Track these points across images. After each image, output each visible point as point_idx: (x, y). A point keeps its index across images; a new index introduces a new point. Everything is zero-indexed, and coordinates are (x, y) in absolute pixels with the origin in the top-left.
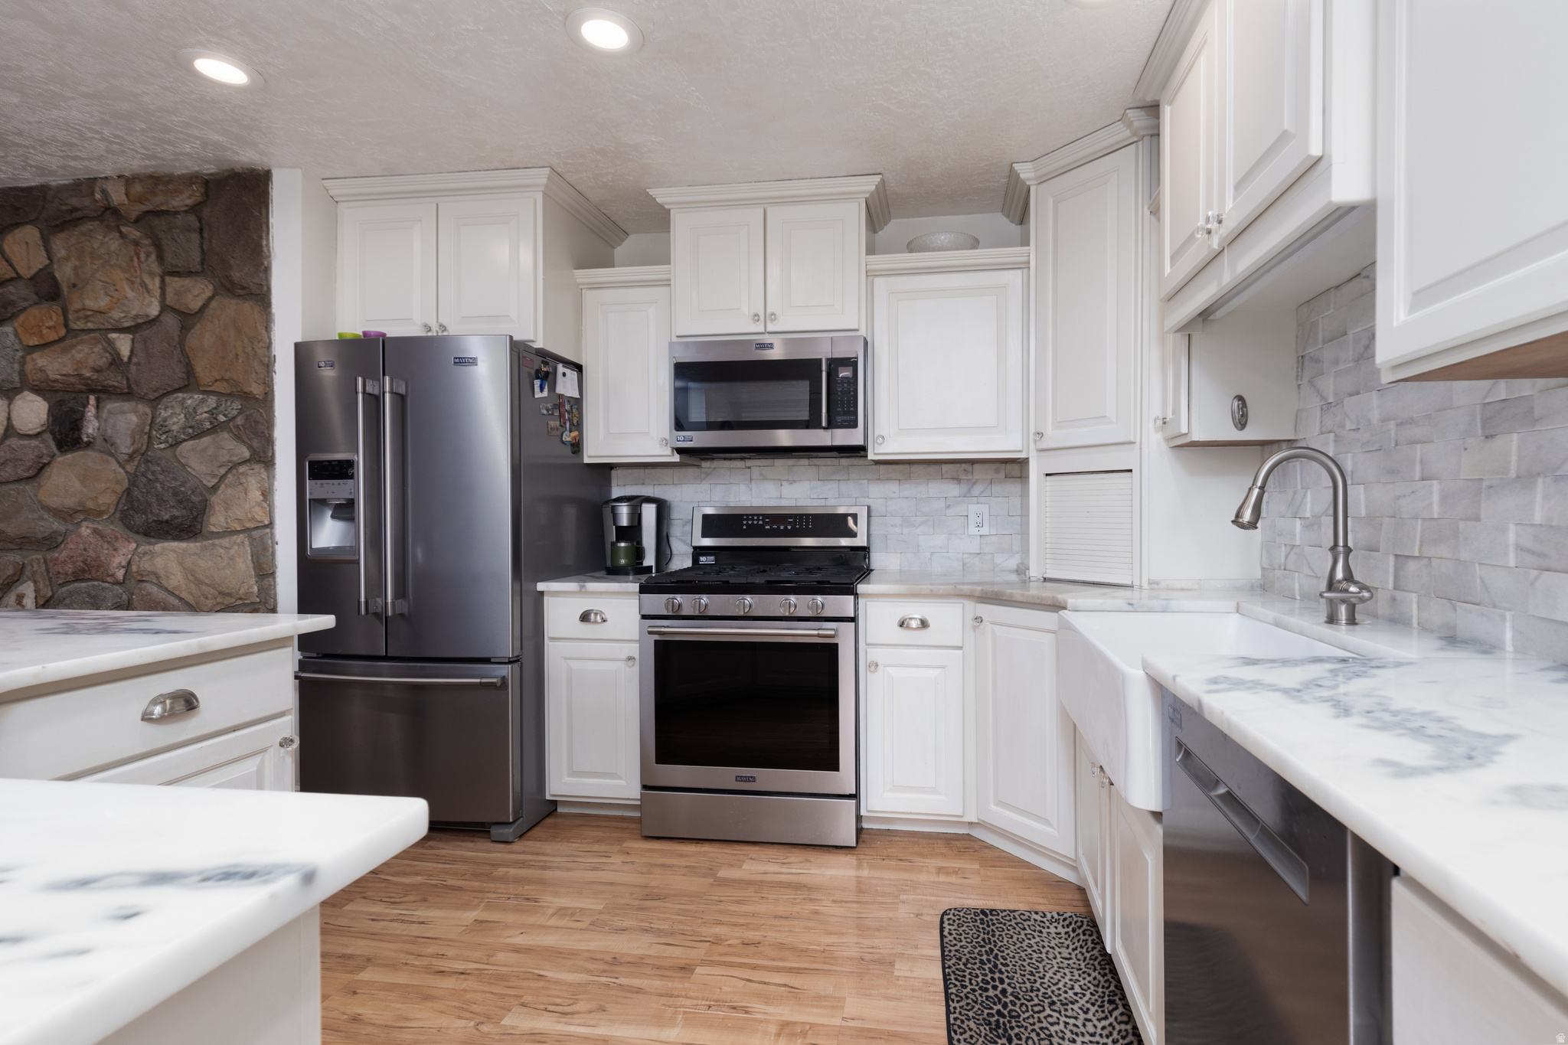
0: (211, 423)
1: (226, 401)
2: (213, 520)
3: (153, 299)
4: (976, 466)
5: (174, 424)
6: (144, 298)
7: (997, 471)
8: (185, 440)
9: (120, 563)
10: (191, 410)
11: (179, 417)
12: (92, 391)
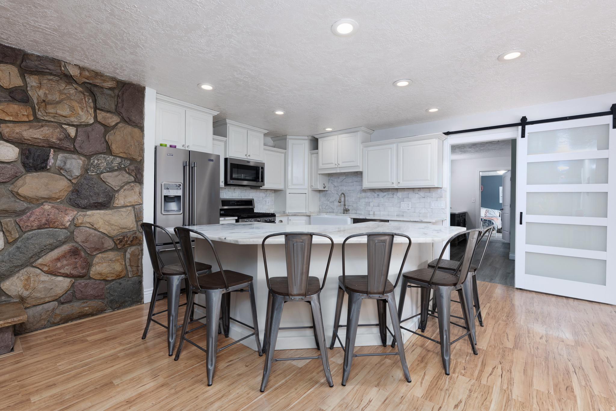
0: (118, 167)
1: (125, 160)
2: (117, 202)
3: (92, 117)
4: (268, 190)
5: (102, 166)
6: (88, 116)
7: (271, 192)
8: (105, 172)
9: (69, 220)
10: (110, 162)
11: (104, 164)
12: (52, 148)
